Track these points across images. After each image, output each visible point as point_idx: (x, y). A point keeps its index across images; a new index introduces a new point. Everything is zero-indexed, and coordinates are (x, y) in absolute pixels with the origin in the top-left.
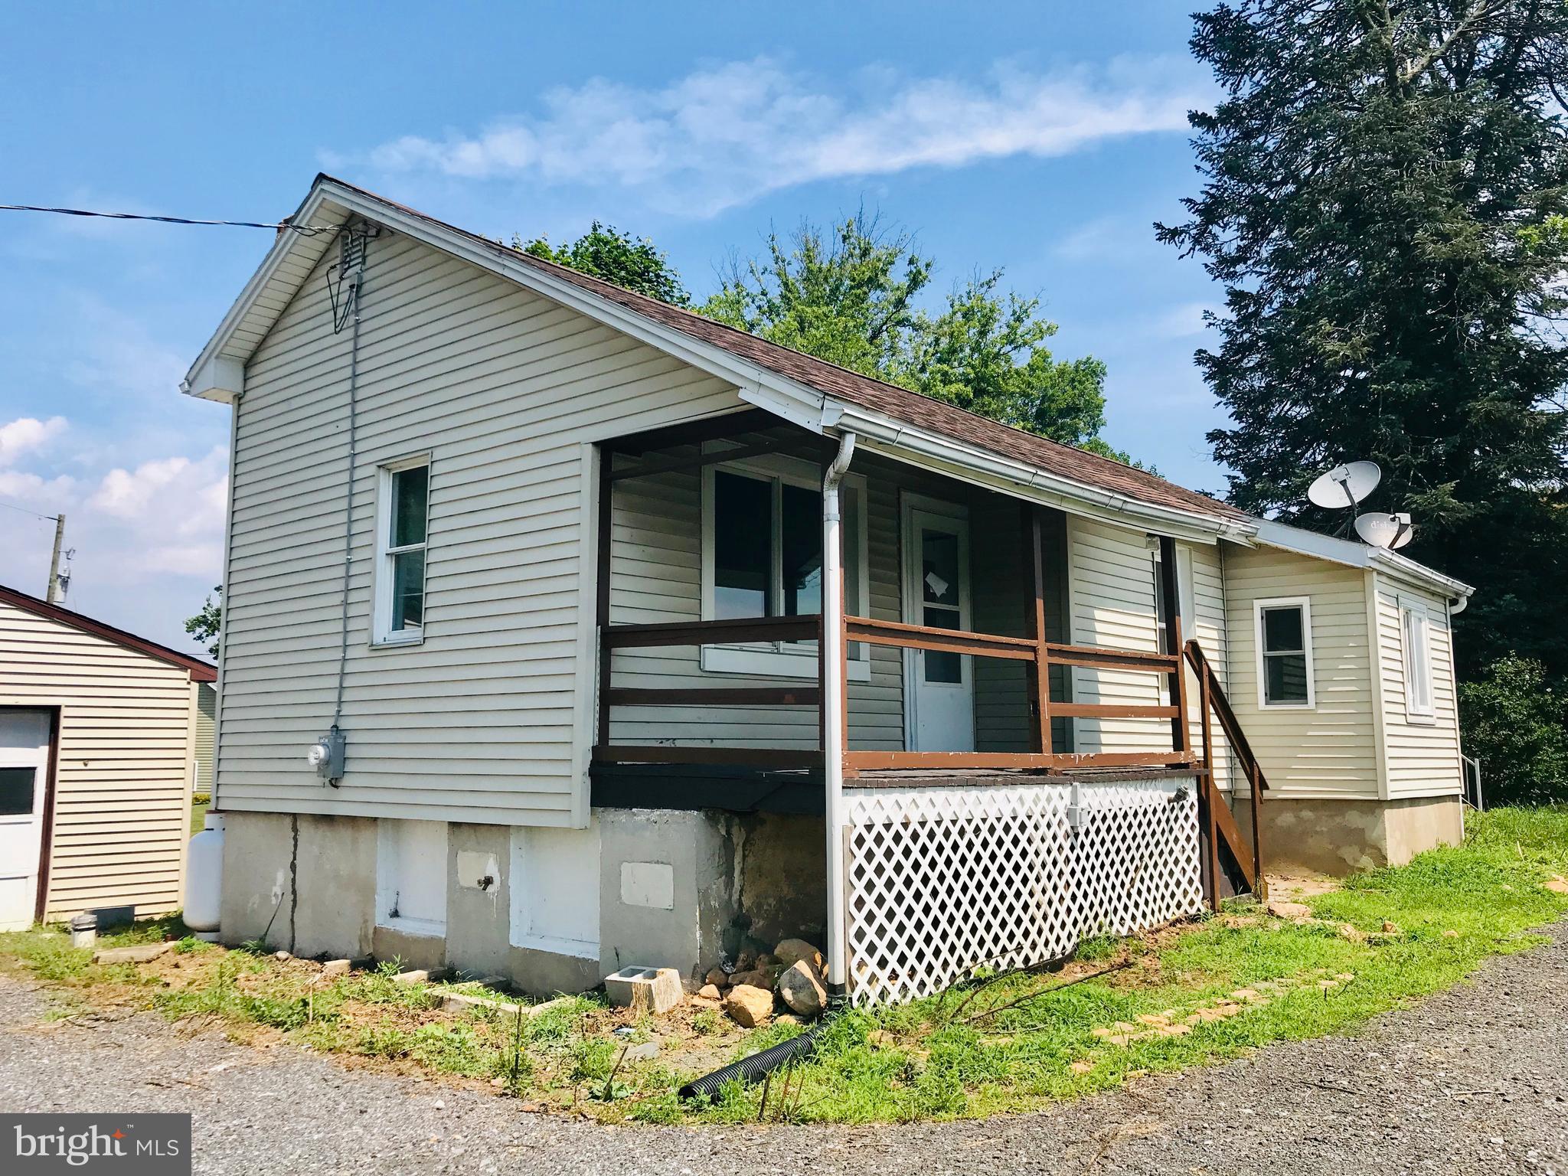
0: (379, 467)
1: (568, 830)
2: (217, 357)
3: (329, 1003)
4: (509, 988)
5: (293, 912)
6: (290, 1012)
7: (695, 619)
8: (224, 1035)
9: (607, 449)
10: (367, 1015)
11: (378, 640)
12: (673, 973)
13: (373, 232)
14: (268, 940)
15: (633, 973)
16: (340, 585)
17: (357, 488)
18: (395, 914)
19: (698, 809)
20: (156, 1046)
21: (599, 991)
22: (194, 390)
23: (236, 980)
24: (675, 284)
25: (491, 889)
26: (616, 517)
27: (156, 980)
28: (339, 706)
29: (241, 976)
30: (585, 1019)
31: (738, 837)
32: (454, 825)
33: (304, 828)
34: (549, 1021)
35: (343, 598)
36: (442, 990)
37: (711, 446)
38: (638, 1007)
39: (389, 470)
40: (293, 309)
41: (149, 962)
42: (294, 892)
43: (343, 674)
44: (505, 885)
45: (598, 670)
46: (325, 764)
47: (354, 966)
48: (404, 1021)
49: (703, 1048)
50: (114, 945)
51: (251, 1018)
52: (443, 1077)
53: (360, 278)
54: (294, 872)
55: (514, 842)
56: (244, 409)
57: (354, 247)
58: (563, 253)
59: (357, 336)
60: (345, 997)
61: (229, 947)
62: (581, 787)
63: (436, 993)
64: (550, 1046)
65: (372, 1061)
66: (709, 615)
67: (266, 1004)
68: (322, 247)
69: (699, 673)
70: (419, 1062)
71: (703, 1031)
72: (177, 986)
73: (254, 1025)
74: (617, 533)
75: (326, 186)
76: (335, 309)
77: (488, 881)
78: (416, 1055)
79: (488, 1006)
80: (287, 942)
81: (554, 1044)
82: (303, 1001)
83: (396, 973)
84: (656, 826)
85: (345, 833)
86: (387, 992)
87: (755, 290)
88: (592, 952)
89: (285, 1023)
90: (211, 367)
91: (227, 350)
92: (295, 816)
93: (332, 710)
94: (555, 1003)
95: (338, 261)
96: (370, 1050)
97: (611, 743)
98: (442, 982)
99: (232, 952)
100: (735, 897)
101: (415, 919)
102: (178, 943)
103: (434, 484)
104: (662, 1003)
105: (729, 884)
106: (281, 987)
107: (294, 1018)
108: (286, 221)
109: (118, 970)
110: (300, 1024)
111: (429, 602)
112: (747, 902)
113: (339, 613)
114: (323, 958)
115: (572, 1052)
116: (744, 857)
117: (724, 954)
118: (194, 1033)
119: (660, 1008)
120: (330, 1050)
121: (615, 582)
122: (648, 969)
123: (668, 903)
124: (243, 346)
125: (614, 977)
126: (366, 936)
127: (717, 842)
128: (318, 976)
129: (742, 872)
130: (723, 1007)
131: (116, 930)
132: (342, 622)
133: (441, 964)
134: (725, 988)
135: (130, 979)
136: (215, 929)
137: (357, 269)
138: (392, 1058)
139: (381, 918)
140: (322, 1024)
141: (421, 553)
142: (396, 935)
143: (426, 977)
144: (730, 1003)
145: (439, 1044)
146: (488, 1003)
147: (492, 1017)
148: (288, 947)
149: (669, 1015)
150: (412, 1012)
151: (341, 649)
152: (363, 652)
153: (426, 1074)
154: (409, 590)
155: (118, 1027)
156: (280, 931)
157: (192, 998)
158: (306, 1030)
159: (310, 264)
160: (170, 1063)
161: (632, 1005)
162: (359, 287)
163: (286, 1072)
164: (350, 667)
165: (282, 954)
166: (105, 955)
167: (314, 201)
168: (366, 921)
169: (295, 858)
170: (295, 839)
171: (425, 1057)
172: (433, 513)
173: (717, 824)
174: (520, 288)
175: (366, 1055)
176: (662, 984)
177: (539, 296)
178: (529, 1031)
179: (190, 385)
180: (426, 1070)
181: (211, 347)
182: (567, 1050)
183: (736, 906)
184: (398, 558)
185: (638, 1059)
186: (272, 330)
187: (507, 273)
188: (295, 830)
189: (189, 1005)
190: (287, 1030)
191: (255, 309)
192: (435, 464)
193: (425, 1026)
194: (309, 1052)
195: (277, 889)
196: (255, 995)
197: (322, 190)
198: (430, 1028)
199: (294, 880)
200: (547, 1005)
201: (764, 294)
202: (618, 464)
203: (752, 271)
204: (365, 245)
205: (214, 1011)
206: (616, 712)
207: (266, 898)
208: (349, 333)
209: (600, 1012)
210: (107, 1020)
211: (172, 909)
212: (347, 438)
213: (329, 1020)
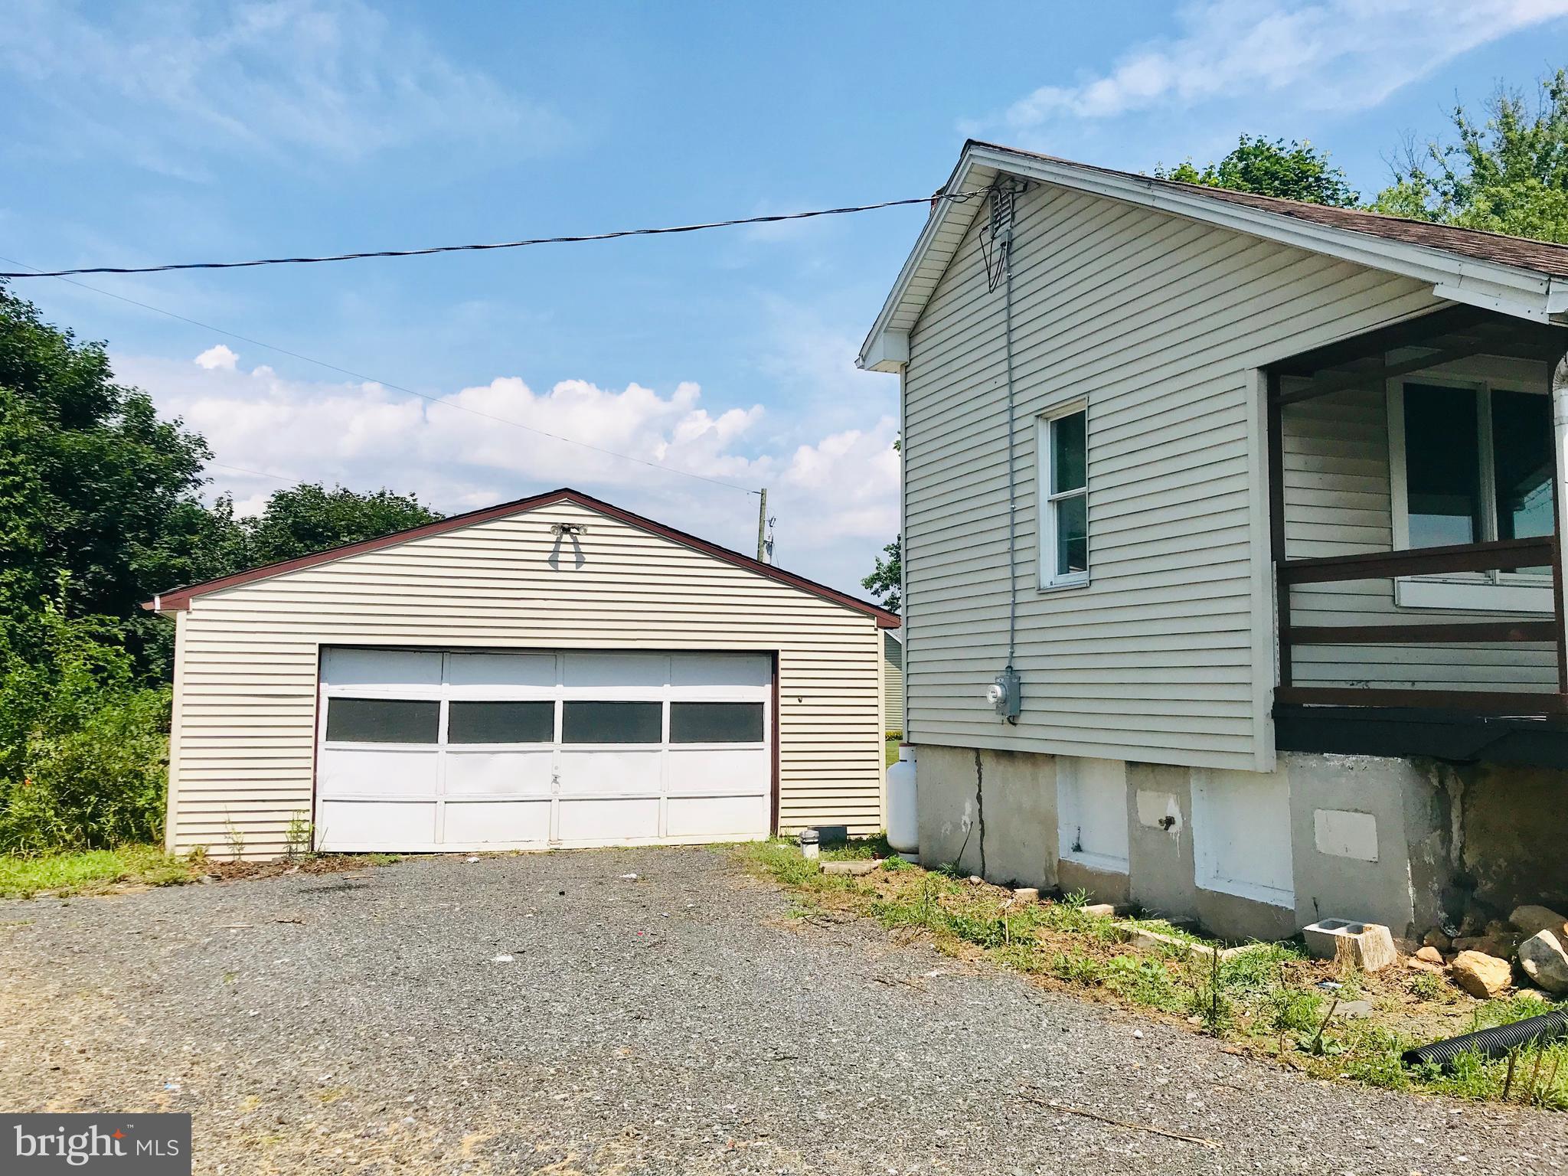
0: (1037, 416)
1: (1252, 774)
2: (885, 331)
3: (1023, 927)
4: (1196, 929)
5: (982, 840)
6: (988, 932)
7: (1386, 549)
8: (933, 946)
9: (1274, 373)
10: (1058, 942)
11: (1045, 583)
12: (1384, 931)
13: (1020, 188)
14: (961, 865)
15: (1336, 925)
16: (1006, 533)
17: (1017, 439)
18: (1078, 848)
19: (1403, 756)
20: (876, 950)
21: (1298, 941)
22: (867, 366)
23: (937, 898)
24: (1340, 186)
25: (1172, 829)
26: (1288, 444)
27: (871, 892)
28: (1012, 648)
29: (941, 895)
30: (1284, 968)
31: (1455, 788)
32: (1131, 764)
33: (988, 763)
34: (1244, 966)
35: (1009, 546)
36: (1129, 925)
37: (1398, 356)
38: (1344, 961)
39: (1047, 419)
40: (950, 275)
41: (863, 875)
42: (981, 822)
43: (1014, 618)
44: (1187, 826)
45: (1276, 608)
46: (1003, 701)
47: (1042, 895)
48: (1094, 951)
49: (1426, 1014)
50: (835, 858)
51: (955, 934)
52: (1138, 1009)
53: (1010, 235)
54: (980, 804)
55: (1194, 784)
56: (911, 376)
57: (1003, 205)
58: (1209, 175)
59: (1010, 292)
60: (1036, 924)
61: (928, 869)
62: (1264, 730)
63: (1124, 927)
64: (1247, 991)
65: (1069, 985)
66: (1402, 542)
67: (967, 922)
68: (973, 211)
69: (1394, 609)
70: (1113, 991)
71: (1423, 997)
72: (888, 899)
73: (958, 940)
74: (1288, 461)
75: (975, 151)
76: (988, 268)
77: (1170, 821)
78: (1110, 984)
79: (1178, 945)
80: (978, 867)
81: (1252, 990)
82: (1000, 922)
83: (1083, 905)
84: (1353, 773)
85: (1025, 769)
86: (1075, 923)
87: (1438, 175)
88: (1286, 900)
89: (985, 941)
90: (880, 342)
91: (893, 324)
92: (977, 750)
93: (1006, 651)
94: (1249, 948)
95: (988, 222)
96: (1065, 974)
97: (1295, 684)
98: (1128, 918)
99: (930, 874)
100: (1455, 854)
101: (1096, 854)
102: (886, 861)
103: (1092, 428)
104: (1372, 960)
105: (1447, 840)
106: (976, 908)
107: (992, 937)
108: (939, 193)
109: (840, 880)
110: (999, 944)
111: (1093, 545)
112: (1469, 859)
113: (1006, 559)
114: (1012, 885)
115: (1272, 1000)
116: (1463, 812)
117: (1443, 915)
118: (908, 941)
119: (1369, 965)
120: (1028, 970)
121: (1289, 514)
122: (1353, 923)
123: (1372, 853)
124: (906, 317)
125: (1314, 928)
126: (1051, 866)
127: (1426, 793)
128: (1010, 901)
129: (1462, 827)
130: (1447, 973)
131: (834, 845)
132: (1010, 568)
133: (1127, 900)
134: (1449, 952)
135: (850, 889)
136: (914, 851)
137: (1007, 226)
138: (1087, 984)
139: (1064, 852)
140: (1018, 945)
141: (1081, 499)
142: (1079, 868)
143: (1112, 912)
144: (1456, 969)
145: (1131, 976)
146: (1177, 942)
147: (1183, 956)
148: (979, 872)
149: (1382, 974)
150: (1102, 943)
151: (1011, 594)
152: (1032, 596)
153: (1121, 1004)
154: (1071, 535)
155: (846, 928)
156: (971, 857)
157: (903, 910)
158: (1004, 949)
159: (963, 230)
160: (891, 965)
161: (1336, 959)
162: (1010, 243)
163: (991, 986)
164: (1020, 611)
165: (975, 879)
166: (829, 866)
167: (964, 168)
168: (1050, 854)
169: (980, 790)
170: (979, 772)
171: (1118, 987)
172: (1093, 457)
173: (1428, 772)
174: (1171, 216)
175: (1062, 979)
176: (1370, 940)
177: (1194, 221)
178: (1225, 974)
179: (864, 360)
180: (1122, 1000)
181: (879, 323)
182: (1266, 998)
183: (1456, 864)
184: (1060, 504)
185: (1349, 1016)
186: (931, 299)
187: (1158, 204)
188: (979, 764)
189: (900, 916)
190: (987, 948)
191: (917, 281)
192: (1091, 408)
193: (1116, 958)
194: (1009, 970)
195: (966, 819)
196: (955, 913)
197: (971, 155)
198: (1121, 960)
199: (980, 810)
200: (1239, 949)
201: (1449, 177)
202: (1289, 385)
203: (1433, 155)
204: (1014, 202)
205: (923, 924)
206: (1299, 652)
207: (957, 827)
208: (1002, 291)
209: (1302, 964)
210: (836, 922)
211: (876, 830)
212: (1005, 392)
213: (1024, 943)
